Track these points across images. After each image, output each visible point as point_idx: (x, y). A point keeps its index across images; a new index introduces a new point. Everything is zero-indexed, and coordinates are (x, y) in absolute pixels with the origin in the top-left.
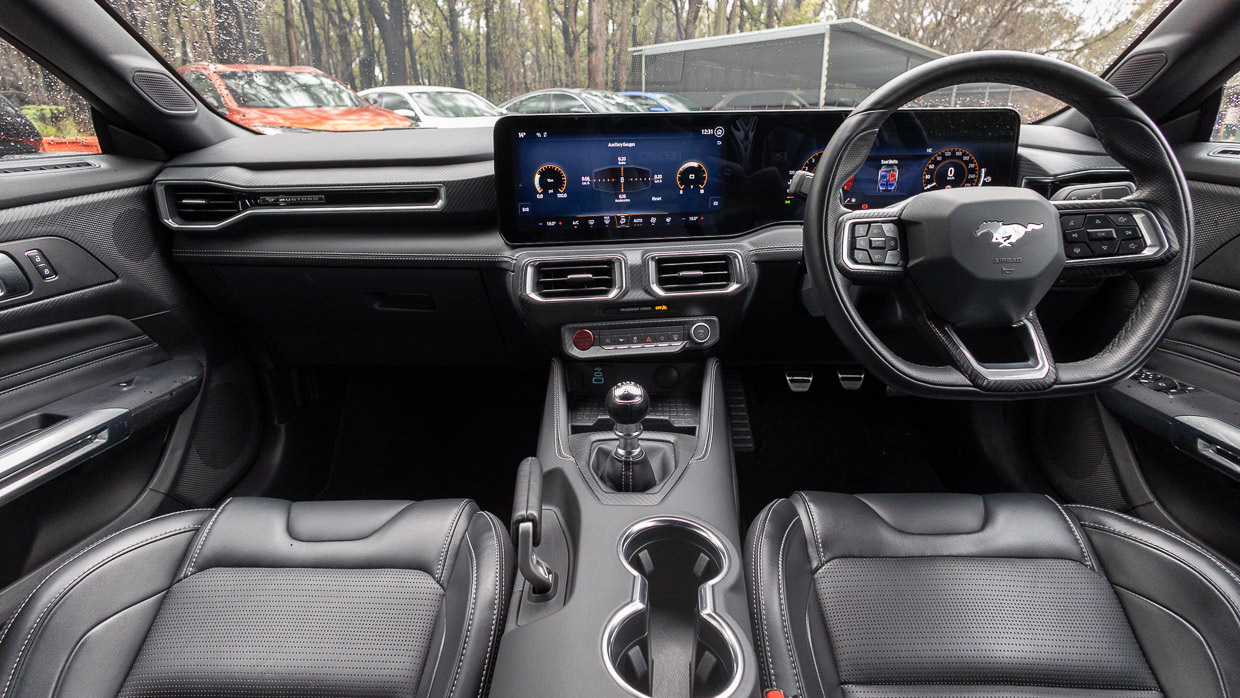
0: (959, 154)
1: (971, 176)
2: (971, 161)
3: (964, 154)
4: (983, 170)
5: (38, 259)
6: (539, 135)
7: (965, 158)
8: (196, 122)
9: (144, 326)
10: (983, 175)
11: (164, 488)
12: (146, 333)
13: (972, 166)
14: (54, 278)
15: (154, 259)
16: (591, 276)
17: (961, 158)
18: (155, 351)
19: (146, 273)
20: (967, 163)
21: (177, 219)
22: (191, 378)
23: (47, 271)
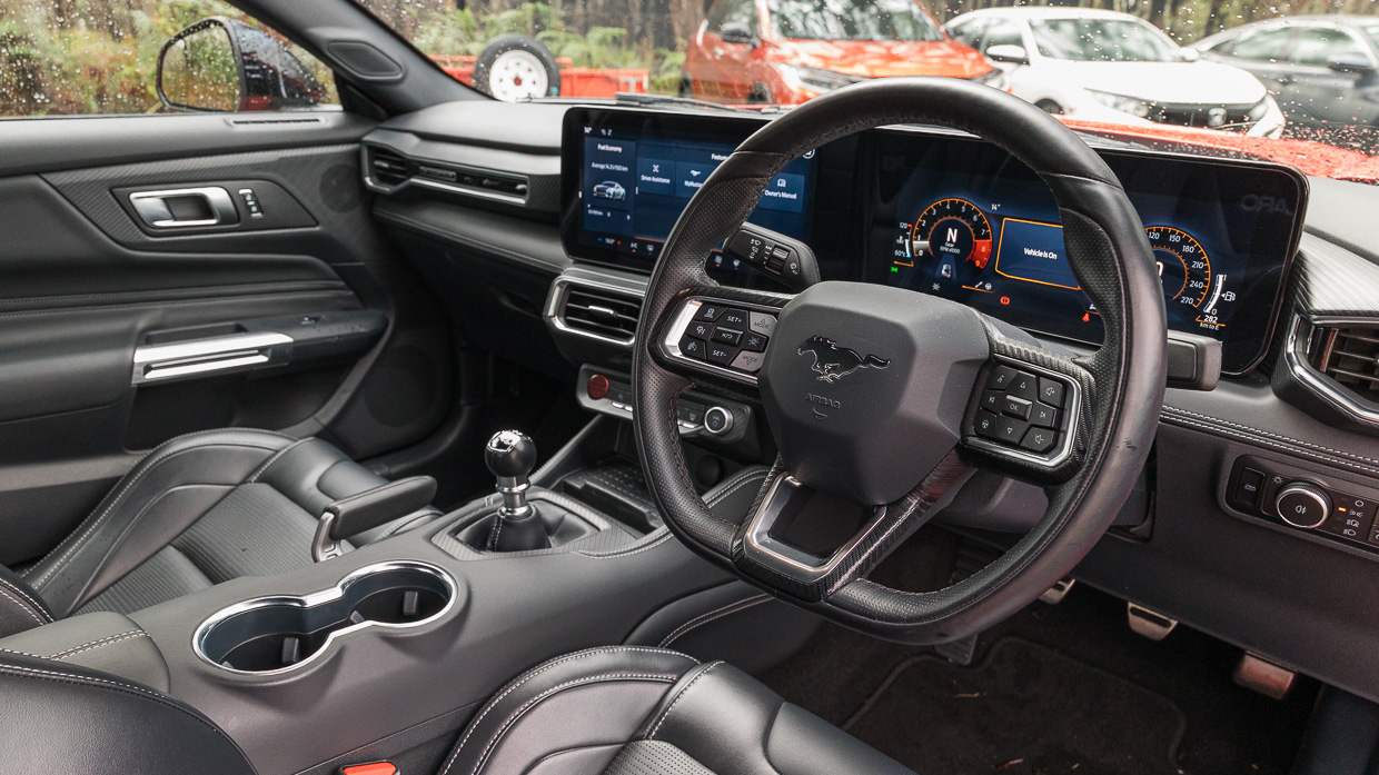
0: (1174, 239)
1: (1194, 284)
2: (1197, 256)
3: (1185, 241)
4: (1221, 278)
5: (249, 198)
6: (603, 131)
7: (1187, 249)
8: (403, 88)
9: (342, 273)
10: (1220, 286)
11: (325, 421)
12: (343, 278)
13: (1198, 265)
14: (259, 214)
15: (357, 214)
16: (612, 312)
17: (1177, 246)
18: (347, 298)
19: (343, 225)
20: (1190, 258)
21: (375, 179)
22: (363, 330)
23: (254, 209)
